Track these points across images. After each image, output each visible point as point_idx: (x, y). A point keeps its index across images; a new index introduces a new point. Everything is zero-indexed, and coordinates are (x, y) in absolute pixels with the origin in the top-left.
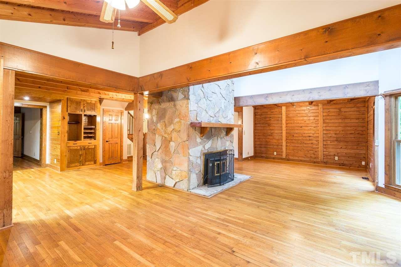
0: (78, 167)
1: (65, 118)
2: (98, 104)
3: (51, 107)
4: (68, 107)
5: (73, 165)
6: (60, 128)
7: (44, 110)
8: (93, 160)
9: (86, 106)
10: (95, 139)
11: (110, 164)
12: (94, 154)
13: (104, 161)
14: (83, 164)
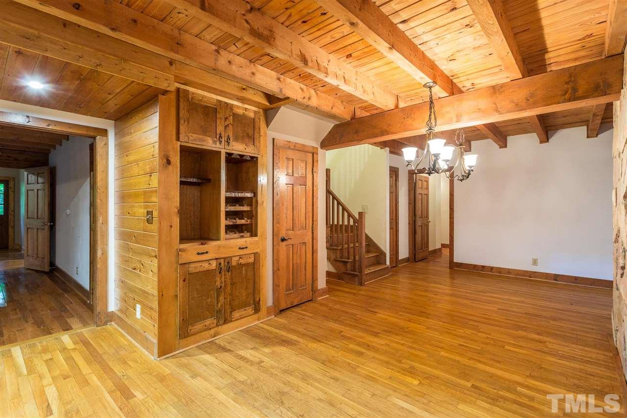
0: (212, 332)
1: (172, 160)
2: (263, 124)
3: (119, 134)
4: (182, 122)
5: (199, 326)
6: (154, 199)
7: (99, 141)
8: (252, 302)
9: (233, 125)
10: (254, 234)
11: (289, 306)
12: (254, 283)
13: (276, 300)
14: (225, 321)
